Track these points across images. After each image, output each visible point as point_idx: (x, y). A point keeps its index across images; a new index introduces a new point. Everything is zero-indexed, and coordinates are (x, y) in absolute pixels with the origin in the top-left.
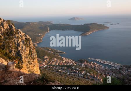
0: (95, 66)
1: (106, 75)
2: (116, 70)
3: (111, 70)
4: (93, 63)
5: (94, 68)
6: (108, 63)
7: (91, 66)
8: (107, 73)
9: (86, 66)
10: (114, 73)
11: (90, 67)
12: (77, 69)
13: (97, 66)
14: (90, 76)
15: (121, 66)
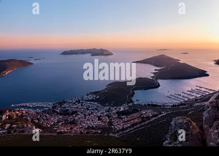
0: (22, 113)
1: (38, 119)
2: (49, 109)
3: (43, 112)
5: (22, 116)
6: (39, 105)
7: (17, 115)
9: (9, 116)
10: (48, 113)
14: (17, 127)
15: (54, 104)
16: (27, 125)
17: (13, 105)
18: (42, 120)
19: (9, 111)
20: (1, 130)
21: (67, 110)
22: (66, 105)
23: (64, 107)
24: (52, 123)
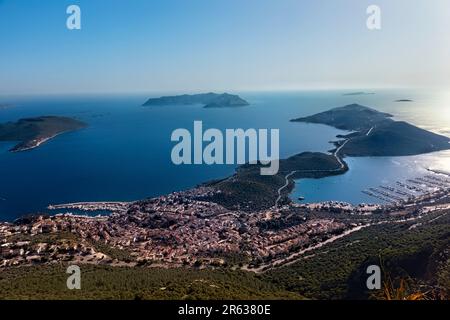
1: (100, 234)
2: (121, 216)
3: (109, 220)
4: (62, 217)
5: (69, 227)
6: (100, 207)
8: (101, 230)
10: (119, 224)
11: (55, 229)
12: (20, 243)
13: (73, 220)
14: (59, 250)
15: (131, 206)
16: (79, 246)
17: (51, 207)
18: (108, 237)
19: (44, 218)
20: (29, 255)
21: (157, 217)
22: (155, 207)
23: (151, 212)
24: (128, 243)
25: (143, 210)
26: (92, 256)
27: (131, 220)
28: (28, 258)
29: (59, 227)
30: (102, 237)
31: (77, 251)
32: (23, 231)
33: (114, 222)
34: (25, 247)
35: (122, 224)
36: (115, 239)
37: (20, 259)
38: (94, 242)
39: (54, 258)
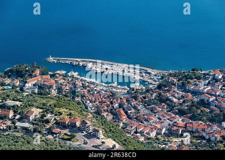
0: (74, 84)
1: (113, 112)
2: (148, 90)
4: (65, 76)
7: (60, 87)
8: (116, 106)
9: (40, 88)
12: (10, 103)
13: (79, 84)
14: (57, 122)
16: (84, 123)
17: (51, 59)
18: (124, 118)
19: (42, 74)
20: (19, 120)
21: (203, 103)
22: (202, 86)
23: (195, 93)
24: (153, 134)
25: (183, 87)
26: (98, 142)
27: (162, 100)
28: (18, 124)
29: (60, 90)
30: (116, 116)
31: (80, 130)
32: (14, 87)
33: (136, 98)
34: (15, 109)
35: (146, 104)
36: (135, 124)
37: (9, 123)
38: (104, 122)
39: (50, 132)
